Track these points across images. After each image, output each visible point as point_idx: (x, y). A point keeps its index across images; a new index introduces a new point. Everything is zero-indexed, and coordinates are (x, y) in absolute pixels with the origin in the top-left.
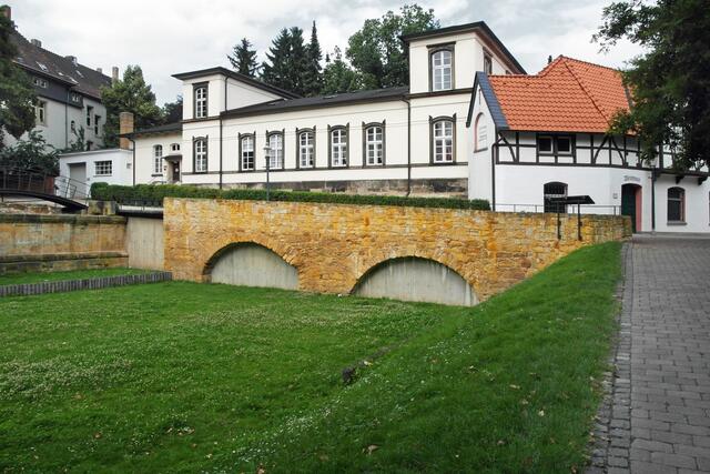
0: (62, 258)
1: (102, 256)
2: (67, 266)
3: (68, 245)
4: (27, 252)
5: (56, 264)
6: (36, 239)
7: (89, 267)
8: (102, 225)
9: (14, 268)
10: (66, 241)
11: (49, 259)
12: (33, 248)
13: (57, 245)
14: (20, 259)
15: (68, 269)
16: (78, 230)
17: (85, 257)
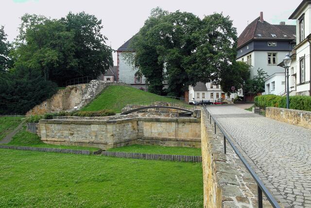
0: (170, 140)
1: (191, 141)
2: (172, 144)
3: (174, 133)
4: (156, 135)
5: (167, 143)
6: (160, 130)
7: (184, 146)
8: (193, 124)
9: (149, 143)
10: (173, 131)
11: (164, 140)
12: (159, 134)
13: (169, 133)
14: (152, 139)
15: (173, 146)
16: (180, 126)
17: (183, 141)
